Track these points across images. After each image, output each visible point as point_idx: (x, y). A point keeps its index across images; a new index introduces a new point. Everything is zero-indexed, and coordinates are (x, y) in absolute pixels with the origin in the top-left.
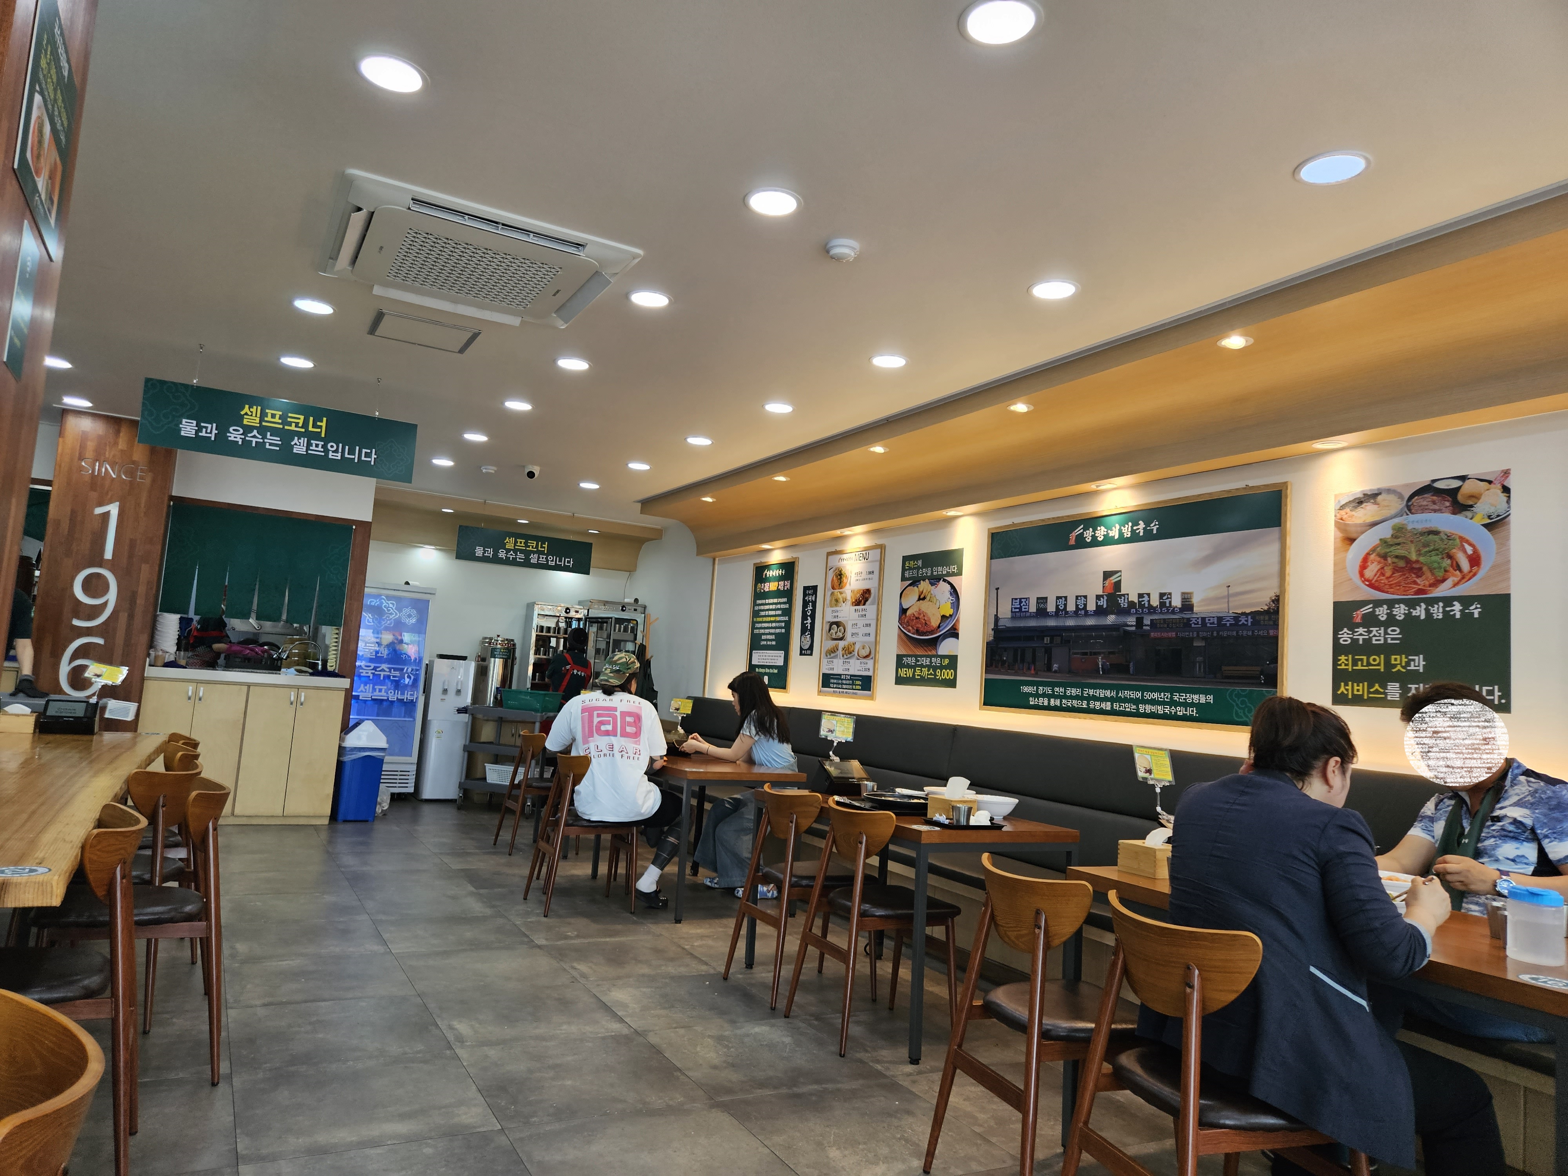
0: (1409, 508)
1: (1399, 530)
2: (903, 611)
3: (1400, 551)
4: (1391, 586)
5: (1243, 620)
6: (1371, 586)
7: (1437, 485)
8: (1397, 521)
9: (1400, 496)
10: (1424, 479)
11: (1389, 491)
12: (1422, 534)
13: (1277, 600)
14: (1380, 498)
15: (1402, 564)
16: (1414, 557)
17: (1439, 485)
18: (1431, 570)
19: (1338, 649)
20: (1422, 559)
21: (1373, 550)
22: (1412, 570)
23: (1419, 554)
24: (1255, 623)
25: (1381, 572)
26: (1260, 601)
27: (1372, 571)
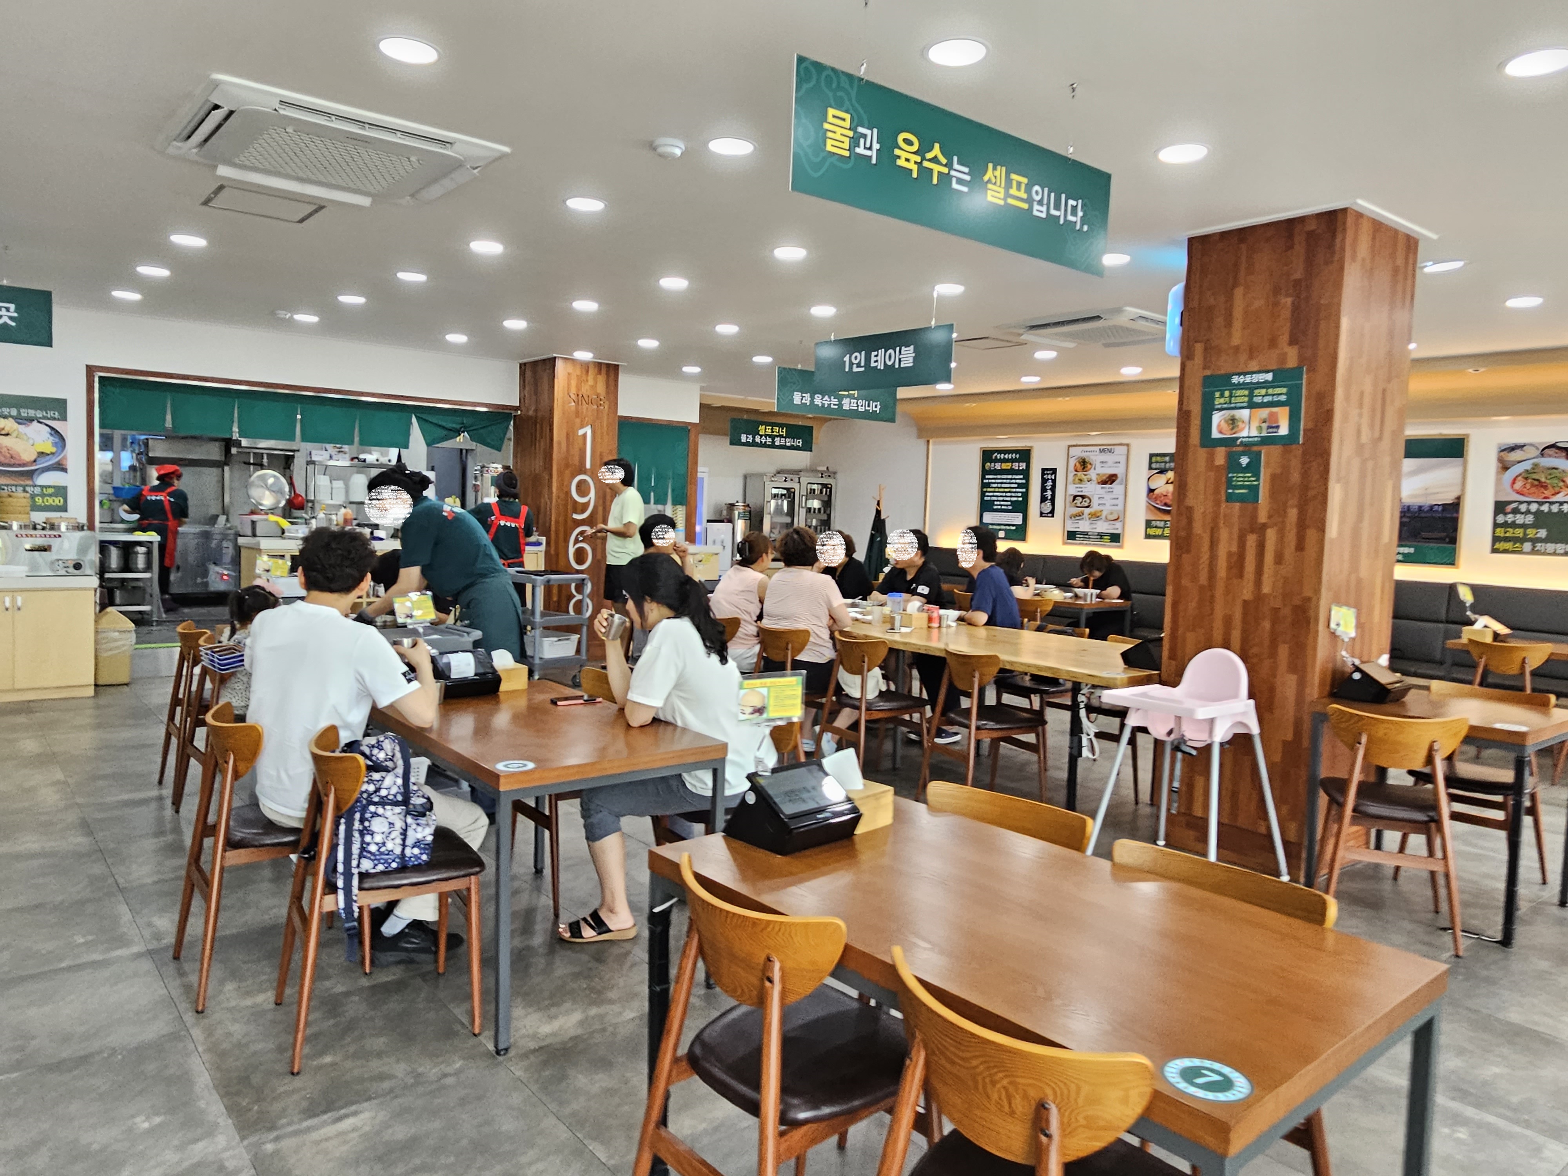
0: (1542, 455)
1: (1536, 465)
2: (1151, 491)
3: (1535, 476)
4: (1530, 494)
5: (1436, 508)
6: (1518, 493)
7: (1558, 444)
8: (1535, 460)
9: (1538, 449)
10: (1552, 441)
11: (1531, 445)
12: (1549, 469)
13: (1459, 498)
14: (1525, 448)
15: (1536, 483)
16: (1543, 480)
17: (1559, 445)
18: (1553, 487)
19: (1496, 525)
20: (1548, 481)
21: (1520, 475)
22: (1542, 486)
23: (1546, 478)
24: (1443, 510)
25: (1524, 486)
26: (1448, 498)
27: (1519, 485)
